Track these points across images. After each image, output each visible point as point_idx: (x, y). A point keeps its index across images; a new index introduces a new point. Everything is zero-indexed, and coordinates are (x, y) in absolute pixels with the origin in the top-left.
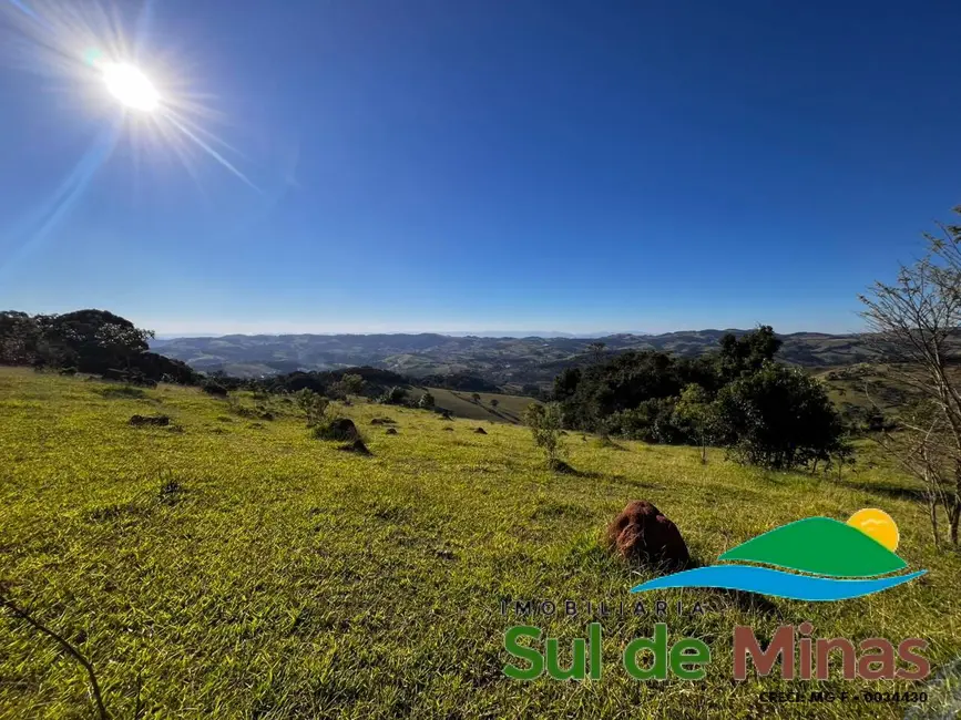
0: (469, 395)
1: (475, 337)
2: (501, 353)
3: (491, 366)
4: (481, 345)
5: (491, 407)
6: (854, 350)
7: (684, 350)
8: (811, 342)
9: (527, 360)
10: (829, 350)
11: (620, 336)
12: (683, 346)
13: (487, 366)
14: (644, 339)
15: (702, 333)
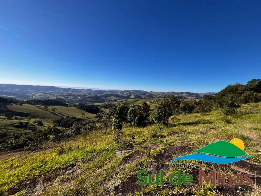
0: (43, 107)
1: (70, 88)
2: (78, 94)
3: (73, 97)
4: (71, 91)
5: (52, 111)
6: (160, 95)
7: (128, 94)
8: (152, 93)
9: (85, 96)
10: (155, 95)
11: (114, 90)
12: (128, 93)
13: (71, 97)
14: (120, 91)
15: (133, 90)
